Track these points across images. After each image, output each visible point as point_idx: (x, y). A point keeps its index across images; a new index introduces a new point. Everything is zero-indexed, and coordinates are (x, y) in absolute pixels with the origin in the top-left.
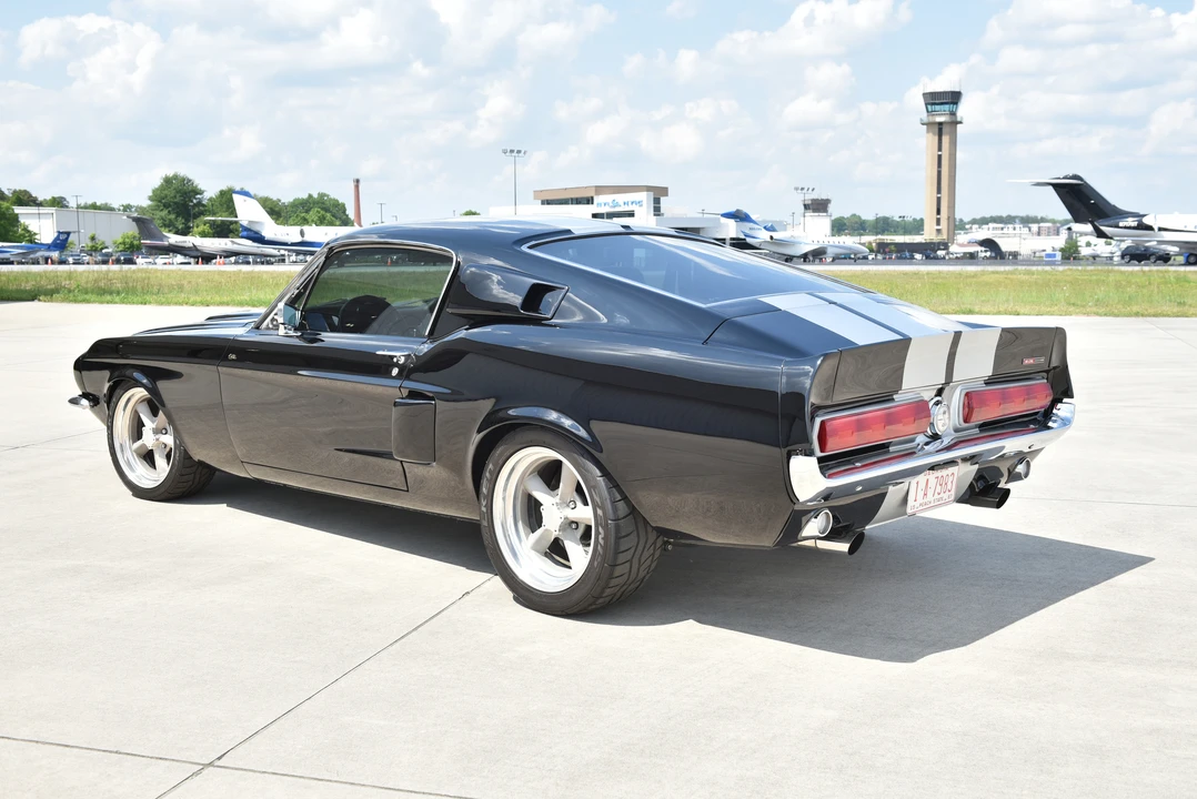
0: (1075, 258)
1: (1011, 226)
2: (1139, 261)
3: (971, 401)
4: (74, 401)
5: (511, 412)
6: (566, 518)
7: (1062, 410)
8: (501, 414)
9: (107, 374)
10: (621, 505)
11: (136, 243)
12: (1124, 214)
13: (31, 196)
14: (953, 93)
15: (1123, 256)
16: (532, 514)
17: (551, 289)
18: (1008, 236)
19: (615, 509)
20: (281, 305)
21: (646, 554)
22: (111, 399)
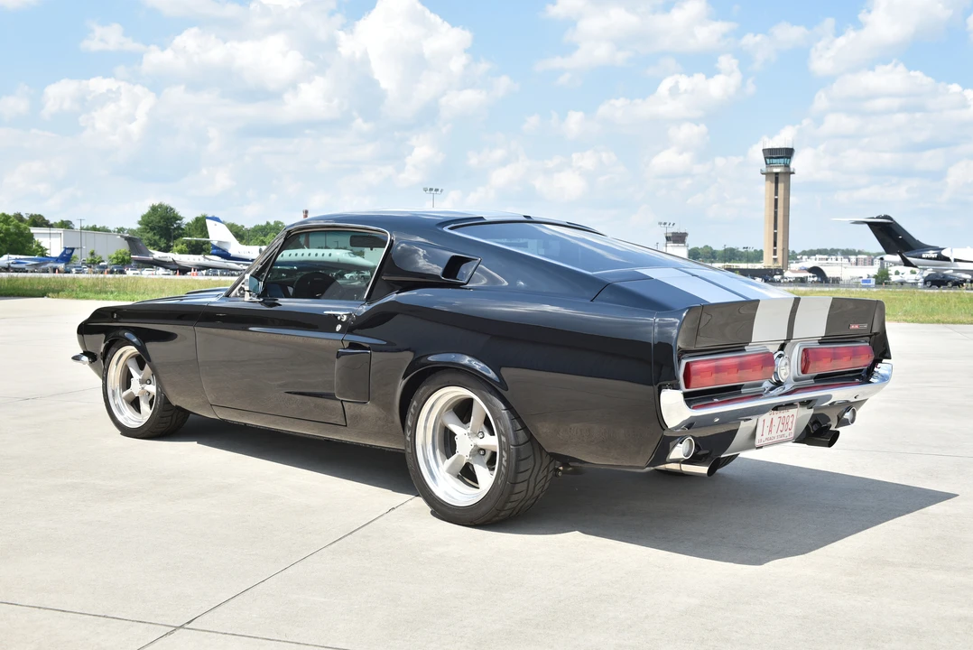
0: (886, 284)
1: (833, 257)
2: (939, 287)
3: (807, 357)
4: (76, 358)
5: (430, 358)
6: (476, 446)
7: (882, 368)
8: (423, 361)
9: (103, 336)
10: (521, 433)
11: (126, 258)
12: (927, 248)
13: (44, 219)
14: (787, 149)
15: (925, 282)
16: (448, 443)
17: (467, 260)
18: (831, 264)
19: (516, 436)
20: (247, 276)
21: (541, 476)
22: (106, 356)
